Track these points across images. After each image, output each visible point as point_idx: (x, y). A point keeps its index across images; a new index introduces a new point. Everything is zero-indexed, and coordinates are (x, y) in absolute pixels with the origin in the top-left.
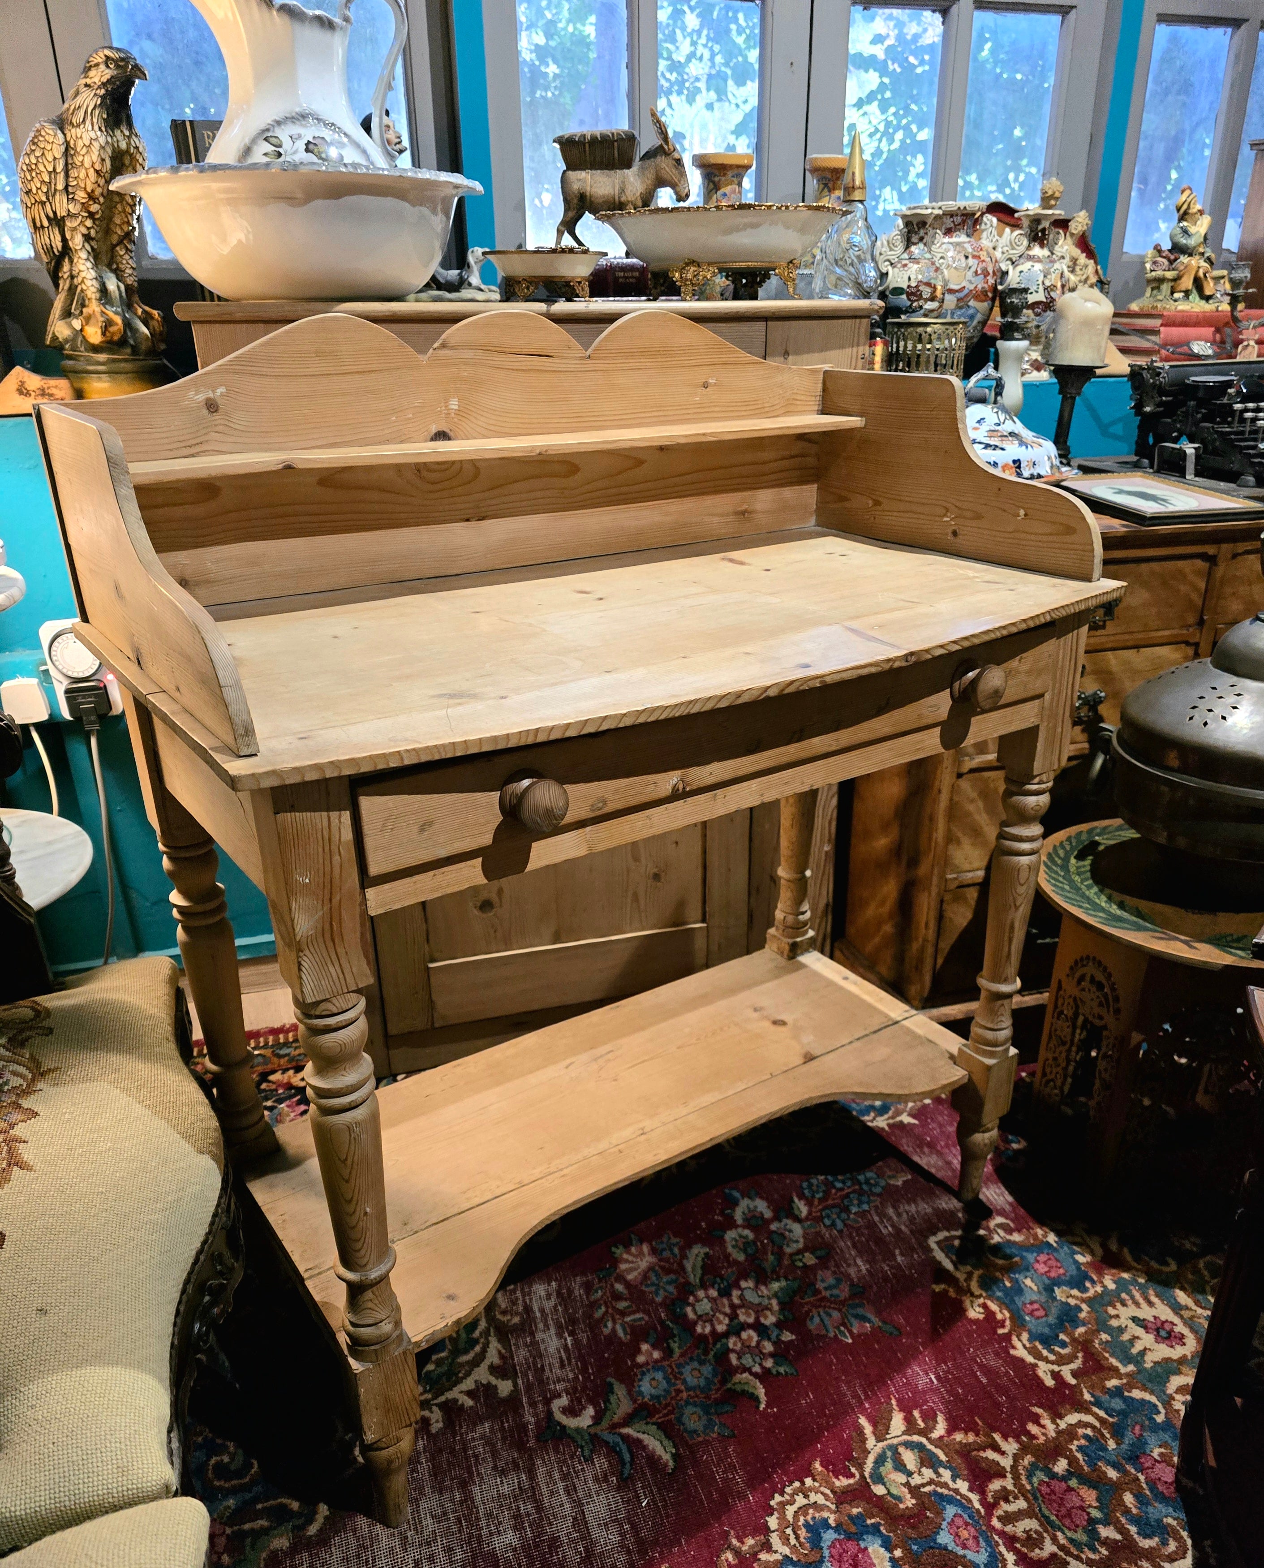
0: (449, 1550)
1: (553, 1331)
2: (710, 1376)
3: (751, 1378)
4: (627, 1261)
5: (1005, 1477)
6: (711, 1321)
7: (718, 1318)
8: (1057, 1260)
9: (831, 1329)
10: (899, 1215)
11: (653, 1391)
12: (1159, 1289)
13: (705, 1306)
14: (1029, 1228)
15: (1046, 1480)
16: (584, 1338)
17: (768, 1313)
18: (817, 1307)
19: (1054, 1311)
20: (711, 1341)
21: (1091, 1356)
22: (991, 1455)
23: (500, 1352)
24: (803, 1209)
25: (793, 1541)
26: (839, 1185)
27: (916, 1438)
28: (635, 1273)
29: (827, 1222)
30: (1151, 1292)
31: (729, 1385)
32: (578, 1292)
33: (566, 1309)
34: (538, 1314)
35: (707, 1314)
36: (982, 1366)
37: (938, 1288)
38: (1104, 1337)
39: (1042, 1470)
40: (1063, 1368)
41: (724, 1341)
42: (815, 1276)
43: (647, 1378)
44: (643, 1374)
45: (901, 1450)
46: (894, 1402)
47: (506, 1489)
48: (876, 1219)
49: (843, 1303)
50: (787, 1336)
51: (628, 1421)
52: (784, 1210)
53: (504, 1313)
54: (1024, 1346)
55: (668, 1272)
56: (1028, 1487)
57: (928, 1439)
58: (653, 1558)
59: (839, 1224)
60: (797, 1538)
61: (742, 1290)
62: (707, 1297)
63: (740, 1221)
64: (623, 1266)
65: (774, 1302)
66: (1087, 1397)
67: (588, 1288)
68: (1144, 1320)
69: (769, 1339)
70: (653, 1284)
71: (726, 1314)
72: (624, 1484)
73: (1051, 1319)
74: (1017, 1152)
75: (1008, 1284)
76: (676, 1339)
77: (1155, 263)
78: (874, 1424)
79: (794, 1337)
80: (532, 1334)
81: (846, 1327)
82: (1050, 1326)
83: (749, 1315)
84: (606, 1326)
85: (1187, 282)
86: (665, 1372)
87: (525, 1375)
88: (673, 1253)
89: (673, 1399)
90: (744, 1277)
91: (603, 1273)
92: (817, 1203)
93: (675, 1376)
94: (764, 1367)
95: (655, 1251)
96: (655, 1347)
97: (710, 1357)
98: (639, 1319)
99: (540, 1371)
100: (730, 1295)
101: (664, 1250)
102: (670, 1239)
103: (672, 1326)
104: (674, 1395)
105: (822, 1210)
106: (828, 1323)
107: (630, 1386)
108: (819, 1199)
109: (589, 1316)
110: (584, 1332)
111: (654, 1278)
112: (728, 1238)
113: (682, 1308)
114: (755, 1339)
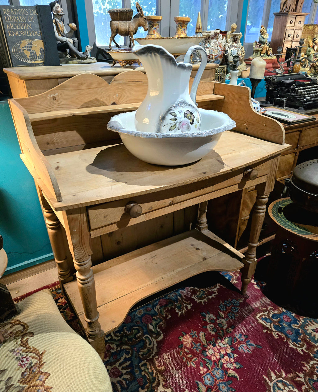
1: (174, 369)
2: (222, 373)
3: (232, 371)
4: (185, 341)
5: (304, 385)
6: (214, 356)
7: (216, 354)
8: (288, 317)
9: (245, 350)
10: (246, 311)
11: (210, 382)
12: (313, 319)
13: (211, 351)
14: (278, 308)
15: (314, 383)
17: (228, 349)
18: (239, 344)
19: (294, 332)
20: (217, 362)
21: (308, 343)
22: (298, 379)
23: (163, 380)
24: (223, 315)
26: (228, 305)
27: (279, 379)
28: (189, 345)
29: (230, 317)
30: (312, 321)
31: (228, 375)
32: (176, 354)
33: (175, 361)
34: (168, 365)
35: (213, 353)
36: (285, 352)
37: (265, 331)
38: (308, 336)
39: (312, 380)
40: (303, 348)
41: (220, 361)
42: (234, 335)
43: (206, 378)
44: (204, 377)
45: (277, 383)
46: (269, 369)
48: (241, 313)
49: (244, 342)
50: (236, 355)
52: (218, 316)
53: (159, 366)
54: (292, 344)
55: (198, 342)
56: (311, 386)
57: (282, 378)
59: (234, 318)
61: (218, 343)
62: (210, 348)
63: (209, 322)
64: (184, 343)
65: (228, 345)
66: (312, 355)
67: (178, 352)
68: (314, 329)
69: (232, 357)
70: (195, 347)
71: (217, 352)
73: (294, 334)
74: (265, 286)
75: (281, 326)
76: (208, 363)
77: (256, 46)
78: (268, 377)
79: (237, 355)
80: (169, 371)
81: (249, 349)
82: (295, 336)
83: (223, 351)
84: (188, 364)
85: (264, 51)
86: (210, 375)
87: (173, 386)
88: (196, 336)
89: (215, 383)
90: (217, 339)
91: (180, 347)
92: (225, 312)
93: (213, 376)
94: (234, 367)
95: (191, 336)
96: (204, 367)
97: (219, 367)
98: (196, 359)
99: (176, 383)
100: (216, 346)
101: (193, 335)
102: (193, 332)
103: (205, 359)
104: (215, 381)
105: (227, 314)
106: (243, 349)
107: (203, 382)
108: (225, 310)
109: (182, 362)
110: (183, 367)
111: (194, 345)
112: (208, 328)
113: (205, 353)
114: (228, 358)
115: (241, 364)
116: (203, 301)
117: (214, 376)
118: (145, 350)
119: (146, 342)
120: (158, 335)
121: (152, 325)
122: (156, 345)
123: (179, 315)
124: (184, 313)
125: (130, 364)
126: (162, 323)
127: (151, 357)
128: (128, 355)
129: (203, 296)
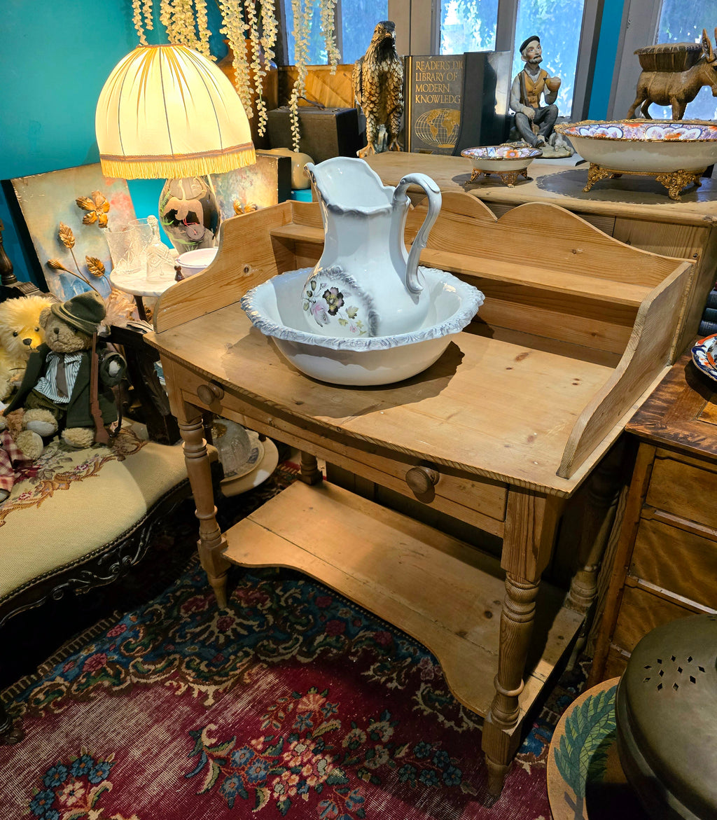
0: (124, 737)
1: (250, 698)
2: (259, 777)
3: (269, 795)
4: (308, 699)
6: (293, 756)
7: (298, 759)
9: (324, 816)
10: (437, 805)
11: (237, 760)
13: (301, 748)
16: (253, 712)
17: (316, 779)
18: (335, 800)
20: (281, 764)
23: (226, 688)
24: (401, 754)
26: (435, 761)
28: (304, 707)
29: (402, 771)
31: (258, 789)
32: (278, 693)
33: (265, 695)
34: (256, 687)
35: (297, 752)
41: (285, 770)
42: (357, 787)
43: (243, 751)
44: (245, 749)
47: (161, 737)
48: (425, 795)
49: (346, 811)
50: (306, 797)
51: (217, 759)
52: (393, 746)
53: (249, 674)
55: (314, 720)
59: (404, 778)
61: (323, 758)
62: (308, 746)
63: (368, 730)
64: (305, 699)
65: (325, 778)
67: (284, 694)
69: (298, 790)
70: (301, 718)
71: (302, 761)
72: (183, 779)
76: (274, 749)
79: (307, 801)
80: (244, 692)
83: (308, 771)
84: (265, 716)
86: (251, 756)
87: (220, 705)
88: (326, 714)
89: (238, 769)
90: (332, 754)
91: (295, 694)
92: (412, 757)
93: (251, 762)
94: (278, 798)
95: (323, 706)
96: (264, 743)
97: (271, 770)
98: (277, 727)
99: (226, 708)
100: (316, 755)
101: (326, 709)
102: (335, 707)
103: (281, 742)
104: (240, 768)
105: (408, 763)
106: (327, 811)
107: (236, 748)
108: (416, 757)
109: (267, 706)
110: (257, 710)
111: (306, 716)
112: (354, 731)
113: (294, 740)
114: (295, 783)
115: (287, 810)
116: (423, 707)
117: (250, 764)
118: (272, 646)
119: (288, 643)
120: (308, 654)
121: (325, 639)
122: (287, 657)
123: (366, 674)
124: (374, 679)
125: (243, 635)
126: (335, 651)
127: (262, 658)
128: (257, 628)
129: (437, 704)
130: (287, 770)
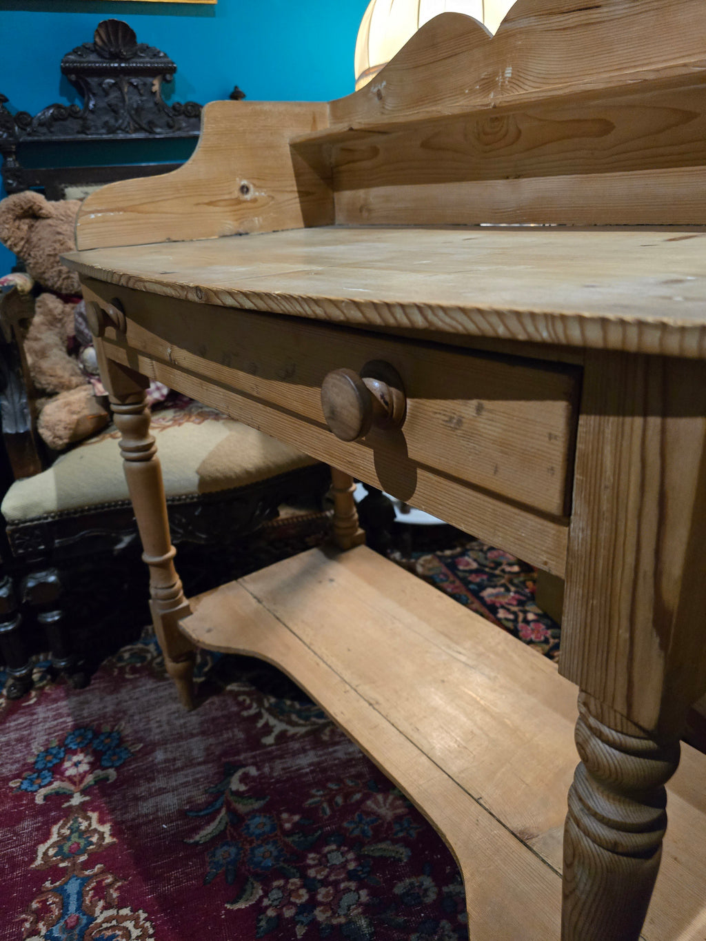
0: (162, 732)
1: (316, 760)
2: (263, 864)
3: (258, 897)
4: (386, 800)
6: (320, 864)
7: (323, 870)
11: (252, 827)
13: (336, 859)
16: (310, 777)
17: (329, 914)
20: (297, 865)
23: (297, 733)
25: (105, 925)
28: (373, 806)
31: (251, 879)
32: (353, 771)
33: (336, 765)
34: (331, 750)
35: (328, 861)
41: (298, 875)
43: (266, 820)
44: (271, 818)
50: (300, 931)
51: (232, 812)
53: (332, 731)
55: (376, 831)
58: (125, 834)
60: (107, 929)
61: (357, 890)
62: (347, 861)
63: (445, 889)
64: (380, 797)
65: (342, 920)
67: (357, 776)
69: (297, 914)
70: (361, 820)
71: (327, 877)
72: (182, 814)
76: (302, 839)
79: (299, 937)
80: (313, 749)
83: (326, 896)
84: (318, 791)
86: (270, 832)
87: (278, 750)
88: (397, 832)
89: (245, 839)
90: (373, 893)
91: (372, 784)
93: (265, 839)
94: (267, 907)
95: (398, 818)
96: (296, 825)
97: (282, 864)
98: (324, 812)
99: (281, 757)
100: (349, 880)
102: (415, 829)
103: (317, 835)
104: (249, 839)
107: (261, 811)
109: (329, 780)
110: (314, 778)
111: (368, 819)
112: (421, 878)
113: (334, 842)
114: (298, 901)
115: (267, 933)
117: (263, 841)
130: (301, 877)
